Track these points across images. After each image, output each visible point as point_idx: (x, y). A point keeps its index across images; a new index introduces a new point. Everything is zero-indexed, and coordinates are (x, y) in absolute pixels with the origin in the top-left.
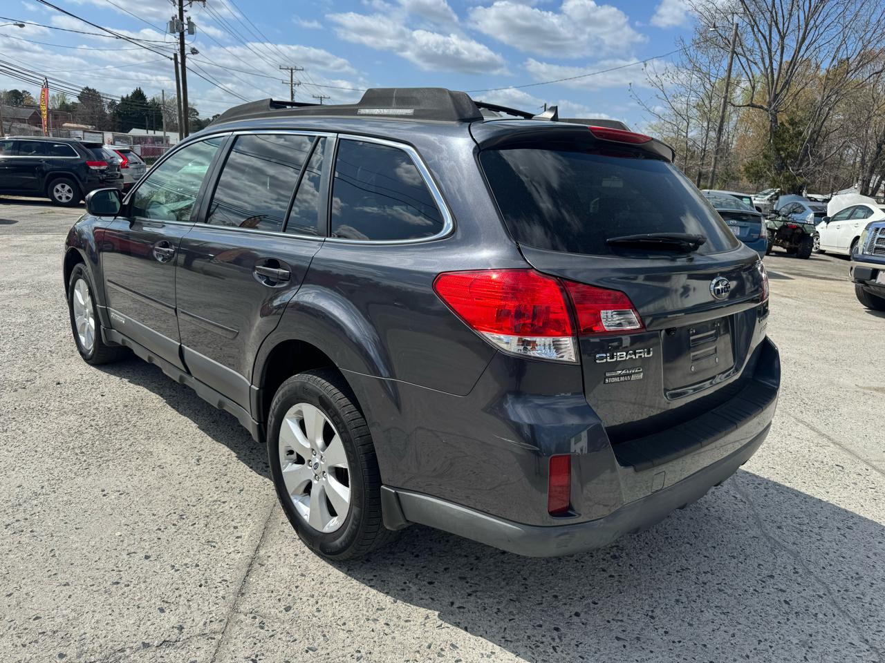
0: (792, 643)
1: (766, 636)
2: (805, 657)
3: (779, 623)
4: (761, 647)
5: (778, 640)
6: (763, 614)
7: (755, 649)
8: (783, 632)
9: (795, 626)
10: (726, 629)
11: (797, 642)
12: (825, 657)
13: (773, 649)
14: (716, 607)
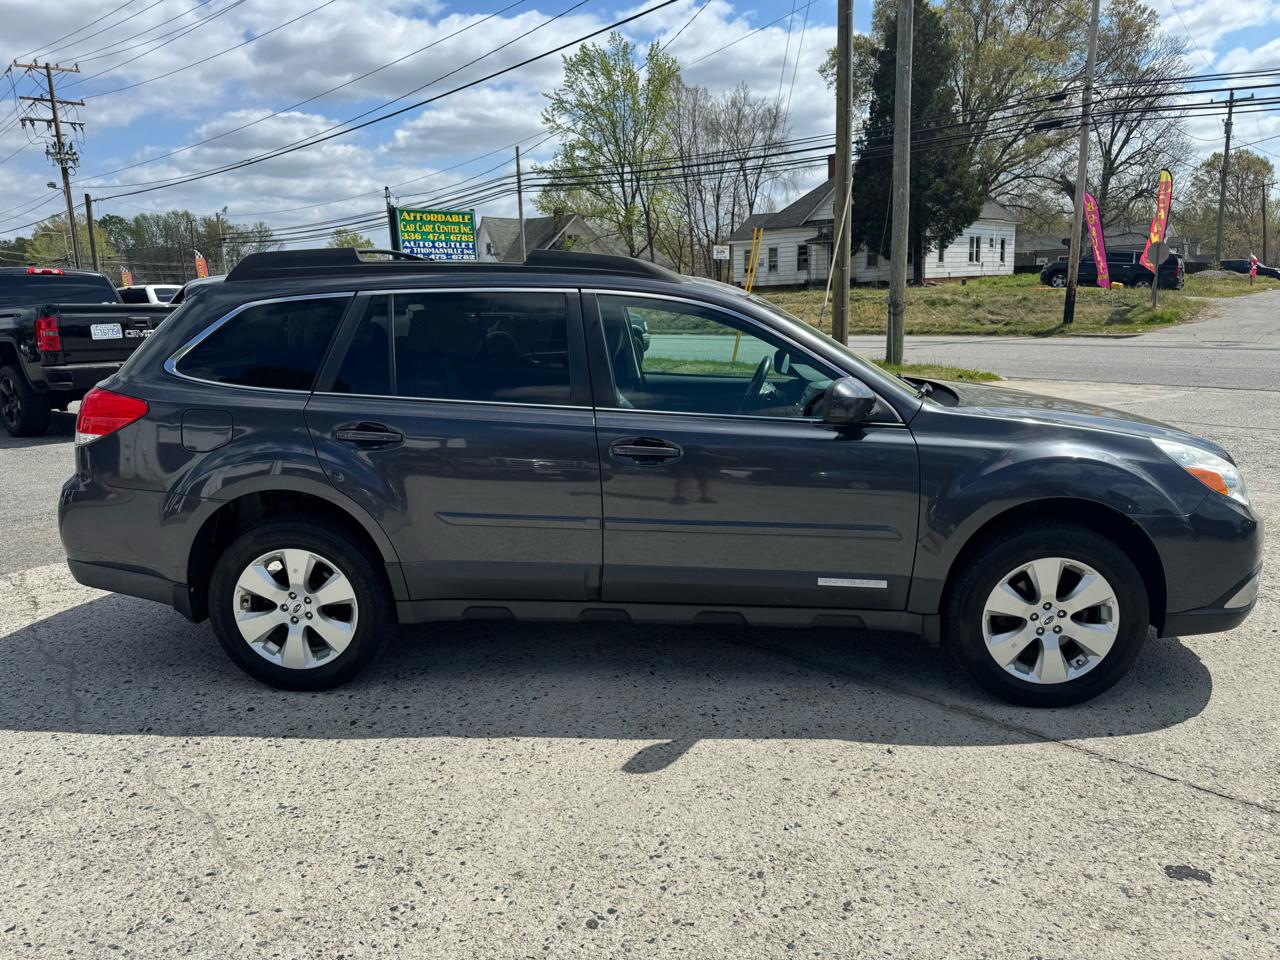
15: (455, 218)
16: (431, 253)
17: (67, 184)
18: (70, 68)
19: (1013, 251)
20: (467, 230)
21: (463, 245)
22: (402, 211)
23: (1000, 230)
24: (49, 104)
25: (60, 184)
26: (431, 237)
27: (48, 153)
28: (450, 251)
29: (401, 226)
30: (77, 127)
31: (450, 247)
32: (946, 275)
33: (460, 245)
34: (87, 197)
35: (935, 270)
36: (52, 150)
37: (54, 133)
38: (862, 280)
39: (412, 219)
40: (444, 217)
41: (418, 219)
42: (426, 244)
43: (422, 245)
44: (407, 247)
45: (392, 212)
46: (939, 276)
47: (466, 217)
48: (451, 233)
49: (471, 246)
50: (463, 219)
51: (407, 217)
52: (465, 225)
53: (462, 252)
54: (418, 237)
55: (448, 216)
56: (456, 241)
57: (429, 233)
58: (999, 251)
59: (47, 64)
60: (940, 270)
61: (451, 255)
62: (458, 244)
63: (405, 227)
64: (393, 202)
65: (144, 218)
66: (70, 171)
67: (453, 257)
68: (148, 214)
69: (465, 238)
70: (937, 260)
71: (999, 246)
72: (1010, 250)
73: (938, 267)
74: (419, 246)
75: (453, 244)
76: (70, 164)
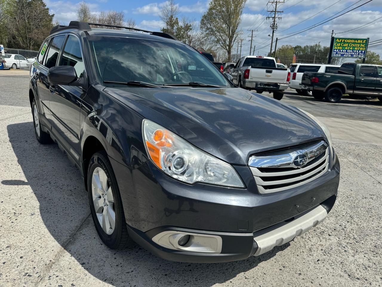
15: (359, 41)
16: (345, 54)
17: (273, 35)
18: (282, 1)
20: (363, 46)
21: (360, 51)
22: (336, 39)
24: (274, 13)
25: (271, 35)
26: (346, 48)
27: (271, 26)
28: (353, 54)
29: (335, 44)
30: (280, 19)
31: (354, 52)
33: (359, 51)
34: (277, 38)
36: (272, 26)
37: (273, 21)
39: (340, 41)
40: (354, 41)
41: (343, 41)
42: (344, 51)
43: (341, 51)
44: (335, 52)
45: (333, 39)
47: (364, 41)
48: (356, 47)
49: (363, 52)
50: (363, 42)
51: (338, 41)
52: (363, 44)
53: (359, 54)
54: (341, 48)
55: (356, 41)
56: (357, 50)
57: (346, 47)
59: (277, 1)
61: (353, 55)
62: (357, 51)
63: (336, 44)
64: (334, 35)
65: (307, 46)
66: (275, 31)
67: (354, 56)
68: (308, 45)
69: (361, 49)
74: (340, 52)
75: (355, 51)
76: (275, 29)
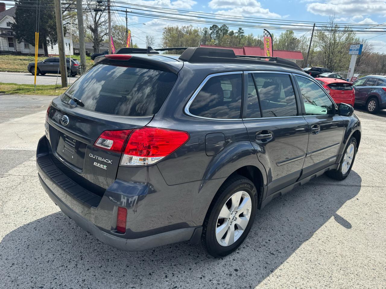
0: (19, 276)
1: (28, 270)
2: (10, 277)
3: (32, 278)
4: (25, 265)
5: (24, 272)
6: (40, 274)
7: (25, 262)
8: (27, 276)
9: (27, 282)
10: (40, 259)
11: (19, 279)
12: (5, 284)
13: (21, 268)
14: (54, 260)
19: (72, 48)
23: (68, 40)
32: (55, 54)
35: (51, 52)
38: (24, 53)
46: (53, 54)
58: (69, 47)
60: (52, 52)
70: (51, 48)
71: (68, 46)
72: (72, 47)
73: (52, 51)
